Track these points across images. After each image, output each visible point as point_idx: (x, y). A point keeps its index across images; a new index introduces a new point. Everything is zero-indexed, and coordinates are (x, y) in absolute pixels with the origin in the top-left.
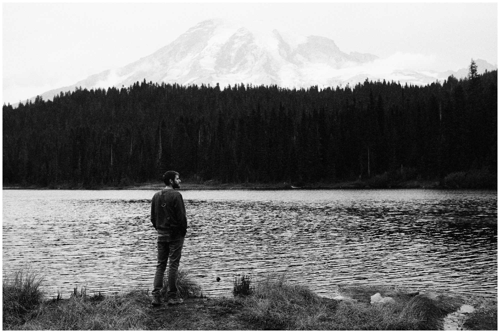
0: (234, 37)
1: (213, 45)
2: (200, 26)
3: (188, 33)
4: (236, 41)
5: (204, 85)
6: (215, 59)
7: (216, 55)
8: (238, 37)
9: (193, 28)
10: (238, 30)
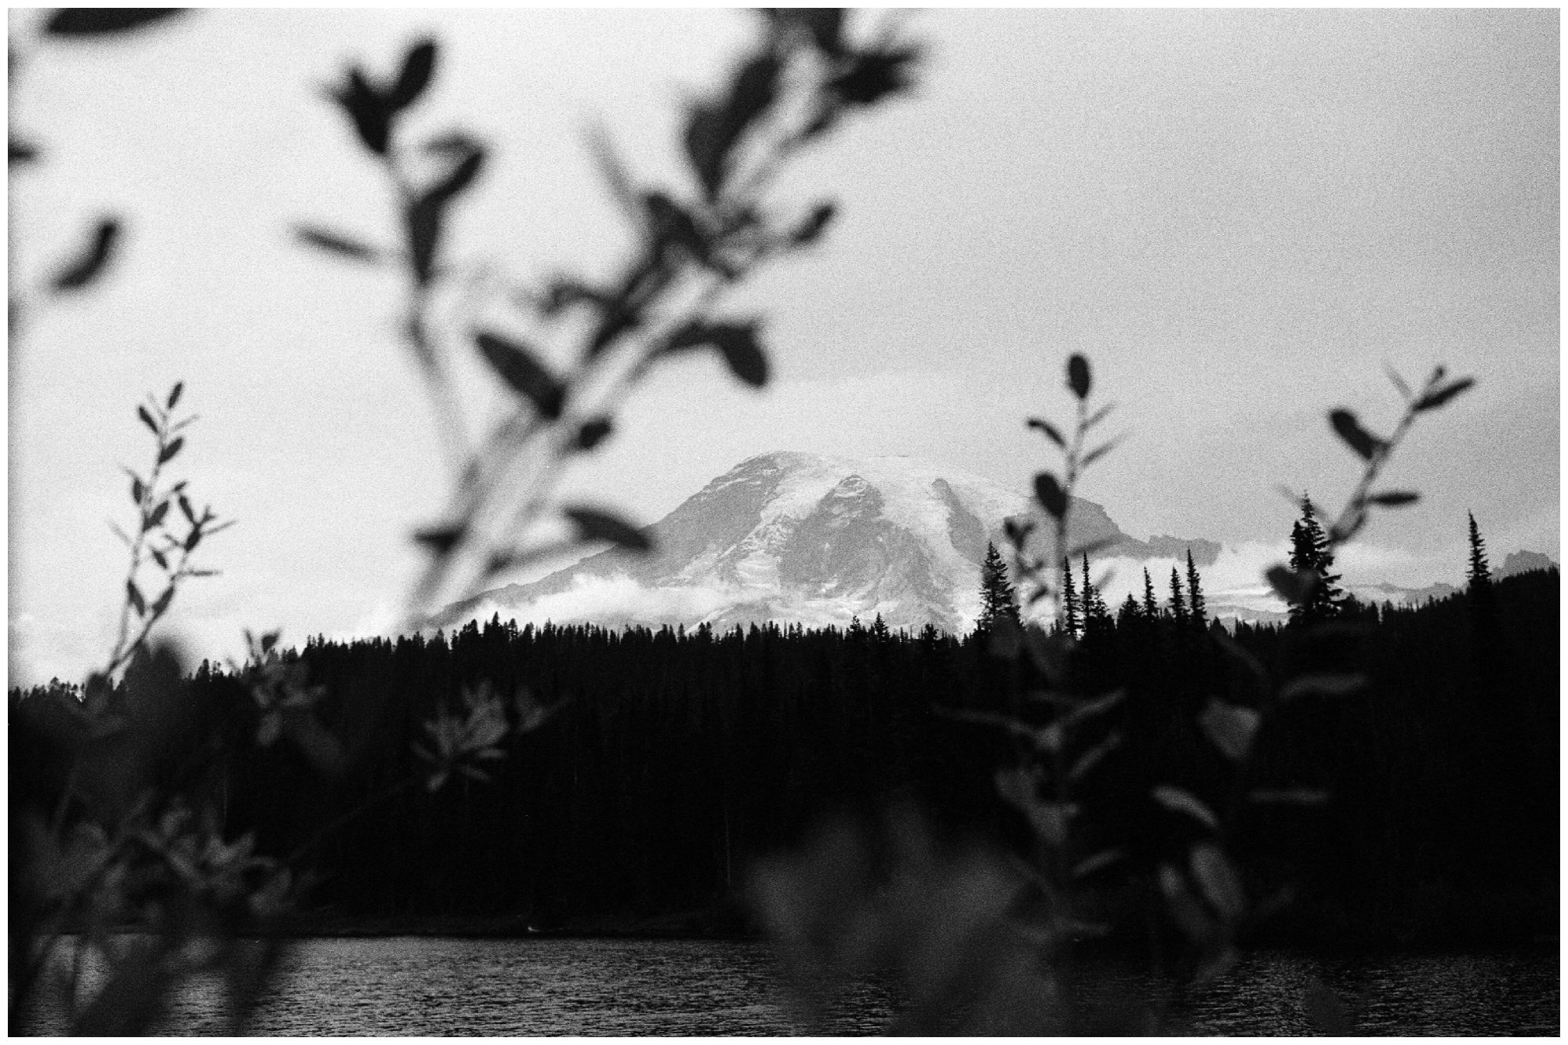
0: (830, 500)
1: (774, 523)
2: (739, 475)
3: (708, 491)
4: (835, 510)
5: (668, 629)
6: (779, 559)
7: (782, 549)
8: (839, 500)
9: (725, 479)
10: (841, 482)
